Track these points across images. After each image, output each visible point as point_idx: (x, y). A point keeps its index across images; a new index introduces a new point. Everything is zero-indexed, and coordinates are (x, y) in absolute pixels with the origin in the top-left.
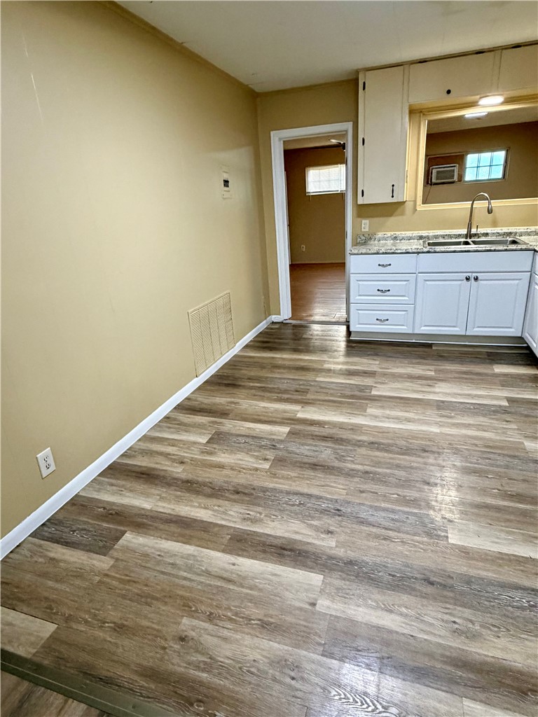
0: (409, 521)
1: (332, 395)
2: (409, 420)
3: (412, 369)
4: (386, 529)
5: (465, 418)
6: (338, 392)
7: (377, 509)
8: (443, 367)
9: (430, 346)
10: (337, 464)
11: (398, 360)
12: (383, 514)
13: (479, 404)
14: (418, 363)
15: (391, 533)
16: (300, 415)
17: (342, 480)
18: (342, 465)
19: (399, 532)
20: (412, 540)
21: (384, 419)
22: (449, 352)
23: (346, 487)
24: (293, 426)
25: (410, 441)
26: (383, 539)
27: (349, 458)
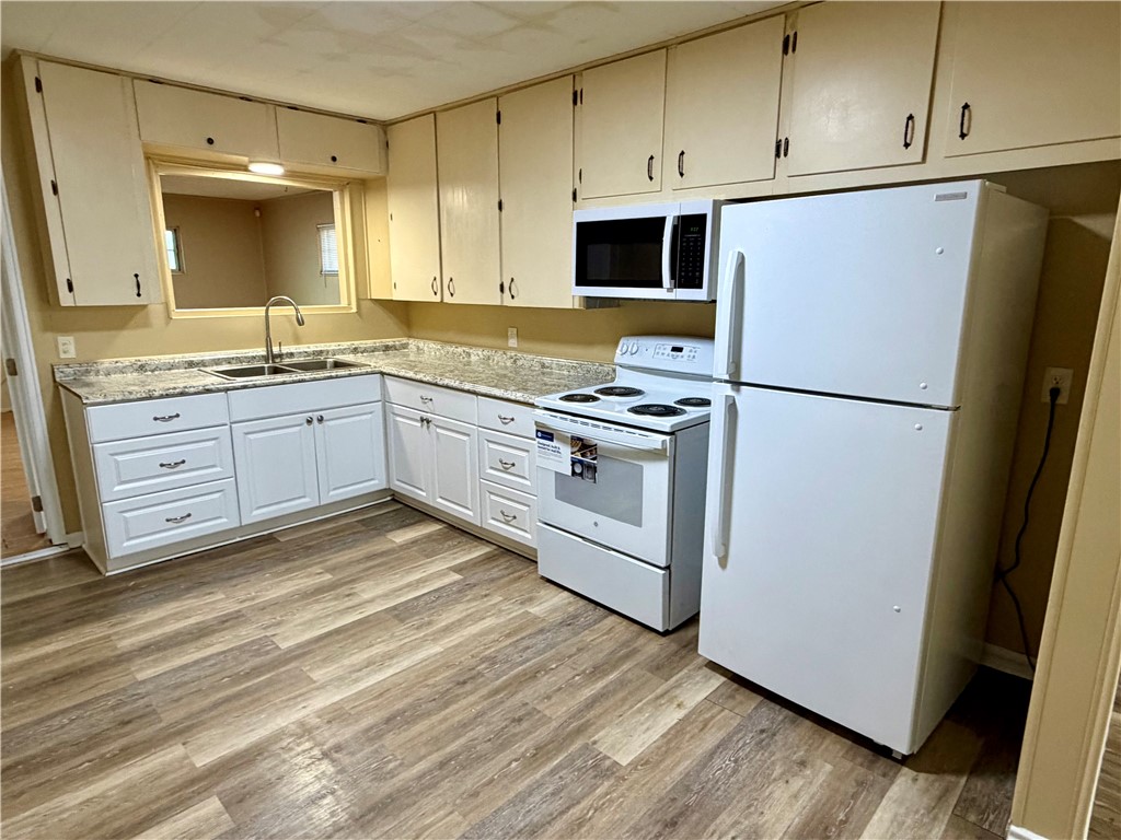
0: (568, 780)
1: (214, 688)
2: (389, 657)
3: (290, 583)
4: (562, 813)
5: (444, 616)
6: (218, 677)
7: (521, 798)
8: (334, 561)
9: (270, 539)
10: (386, 788)
11: (253, 578)
12: (537, 798)
13: (435, 591)
14: (288, 571)
15: (576, 811)
16: (202, 761)
17: (428, 803)
18: (397, 782)
19: (578, 803)
20: (600, 797)
21: (354, 676)
22: (311, 537)
23: (449, 808)
24: (219, 788)
25: (430, 682)
26: (579, 829)
27: (391, 766)
